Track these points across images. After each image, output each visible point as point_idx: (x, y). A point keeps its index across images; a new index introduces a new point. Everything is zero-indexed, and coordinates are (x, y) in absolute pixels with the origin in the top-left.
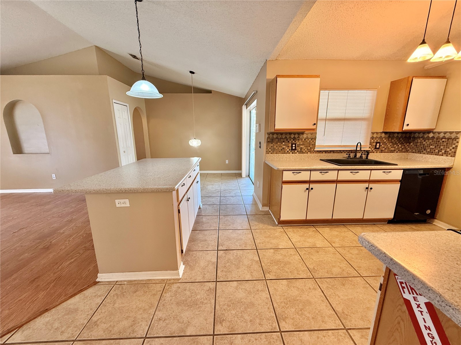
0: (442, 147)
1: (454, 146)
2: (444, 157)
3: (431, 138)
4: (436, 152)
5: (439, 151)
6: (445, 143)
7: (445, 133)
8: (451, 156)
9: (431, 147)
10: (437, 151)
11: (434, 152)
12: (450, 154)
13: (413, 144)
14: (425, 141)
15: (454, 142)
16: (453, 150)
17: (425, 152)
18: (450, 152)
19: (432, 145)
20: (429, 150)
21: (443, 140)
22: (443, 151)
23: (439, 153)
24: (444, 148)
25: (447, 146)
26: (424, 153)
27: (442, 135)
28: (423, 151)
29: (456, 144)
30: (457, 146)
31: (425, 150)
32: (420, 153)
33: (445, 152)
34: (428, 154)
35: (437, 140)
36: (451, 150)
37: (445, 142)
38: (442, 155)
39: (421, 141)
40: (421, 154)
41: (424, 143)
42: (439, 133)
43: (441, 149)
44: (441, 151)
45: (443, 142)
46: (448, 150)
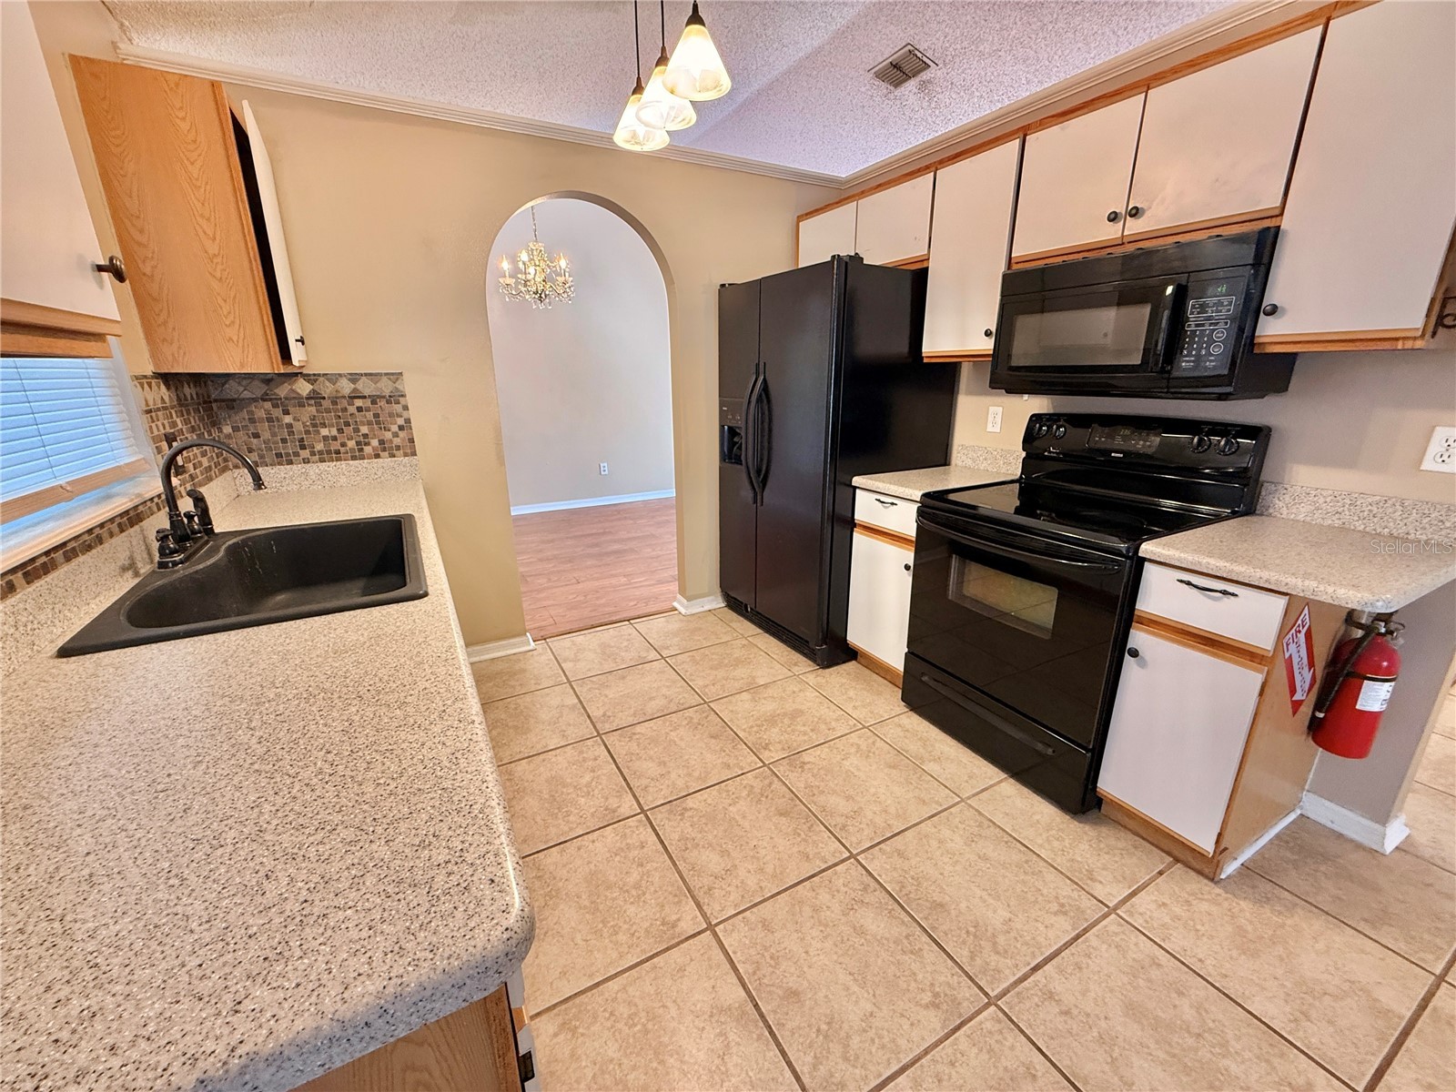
0: (364, 429)
1: (401, 421)
2: (385, 461)
3: (307, 398)
4: (352, 450)
5: (358, 443)
6: (370, 415)
7: (354, 378)
8: (406, 455)
9: (324, 432)
10: (351, 444)
11: (342, 450)
12: (398, 448)
13: (235, 429)
14: (286, 412)
15: (398, 408)
16: (402, 434)
17: (305, 454)
18: (397, 441)
19: (324, 425)
20: (320, 446)
21: (359, 403)
22: (375, 443)
23: (361, 450)
24: (372, 430)
25: (378, 423)
26: (306, 461)
27: (346, 387)
28: (296, 454)
29: (405, 414)
30: (408, 421)
31: (303, 447)
32: (290, 462)
33: (382, 442)
34: (322, 461)
35: (334, 403)
36: (395, 435)
37: (368, 410)
38: (377, 456)
39: (268, 412)
40: (294, 467)
41: (288, 419)
42: (333, 378)
43: (365, 436)
44: (367, 444)
45: (360, 409)
46: (388, 435)
